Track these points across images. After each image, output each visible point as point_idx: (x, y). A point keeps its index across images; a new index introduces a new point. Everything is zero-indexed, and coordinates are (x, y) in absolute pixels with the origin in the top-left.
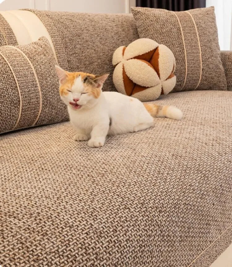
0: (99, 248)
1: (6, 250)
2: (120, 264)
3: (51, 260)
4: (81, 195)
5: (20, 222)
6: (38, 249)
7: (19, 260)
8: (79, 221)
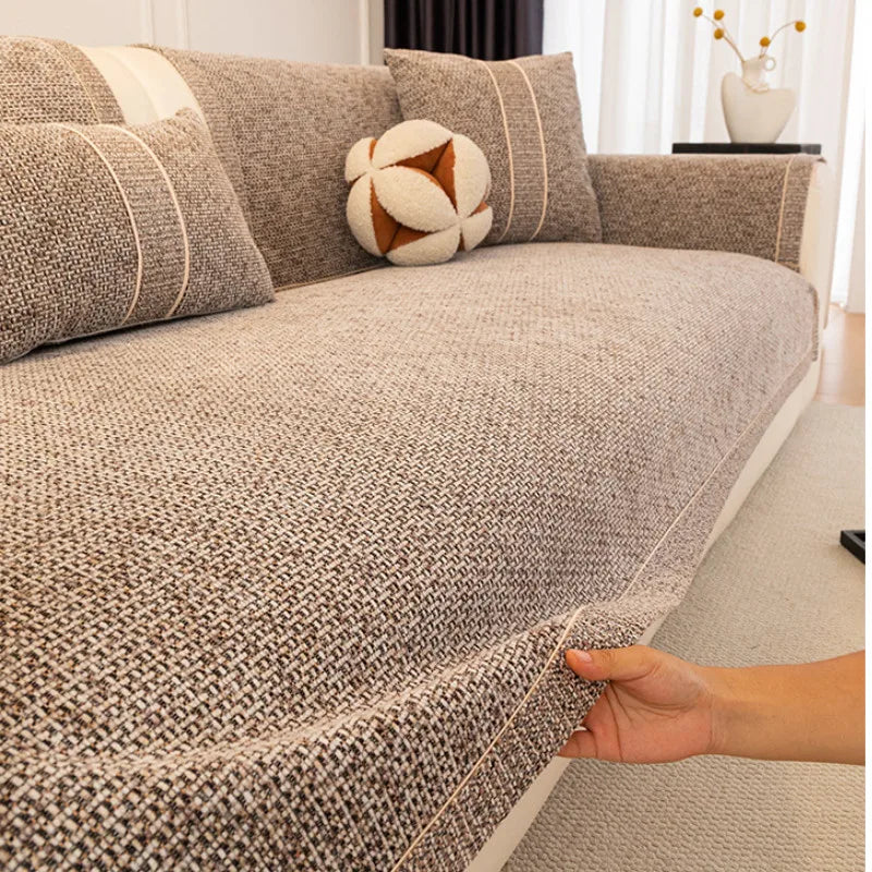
0: (369, 603)
1: (137, 615)
2: (419, 643)
3: (254, 638)
4: (312, 476)
5: (166, 543)
6: (218, 611)
7: (172, 640)
8: (314, 539)
